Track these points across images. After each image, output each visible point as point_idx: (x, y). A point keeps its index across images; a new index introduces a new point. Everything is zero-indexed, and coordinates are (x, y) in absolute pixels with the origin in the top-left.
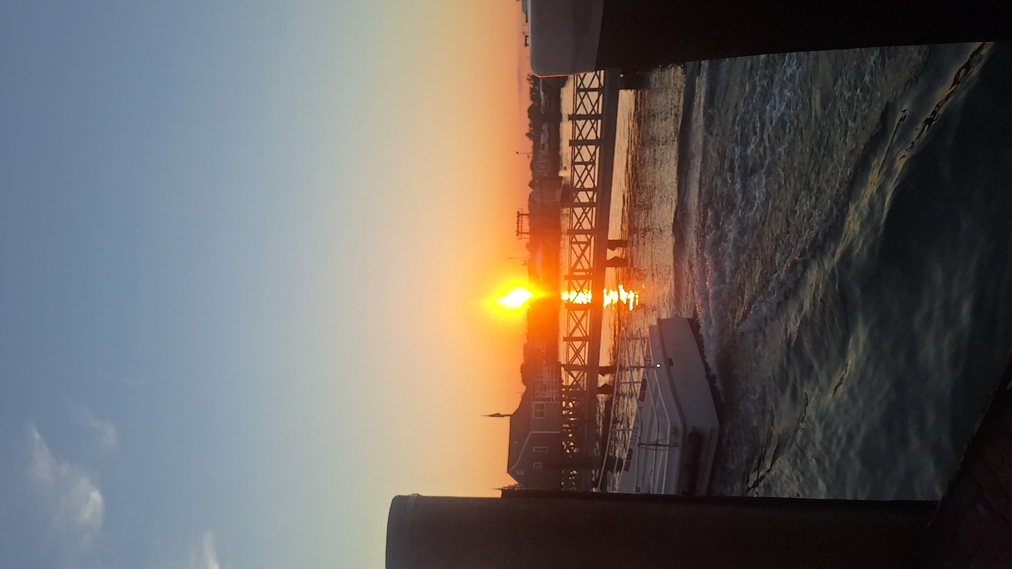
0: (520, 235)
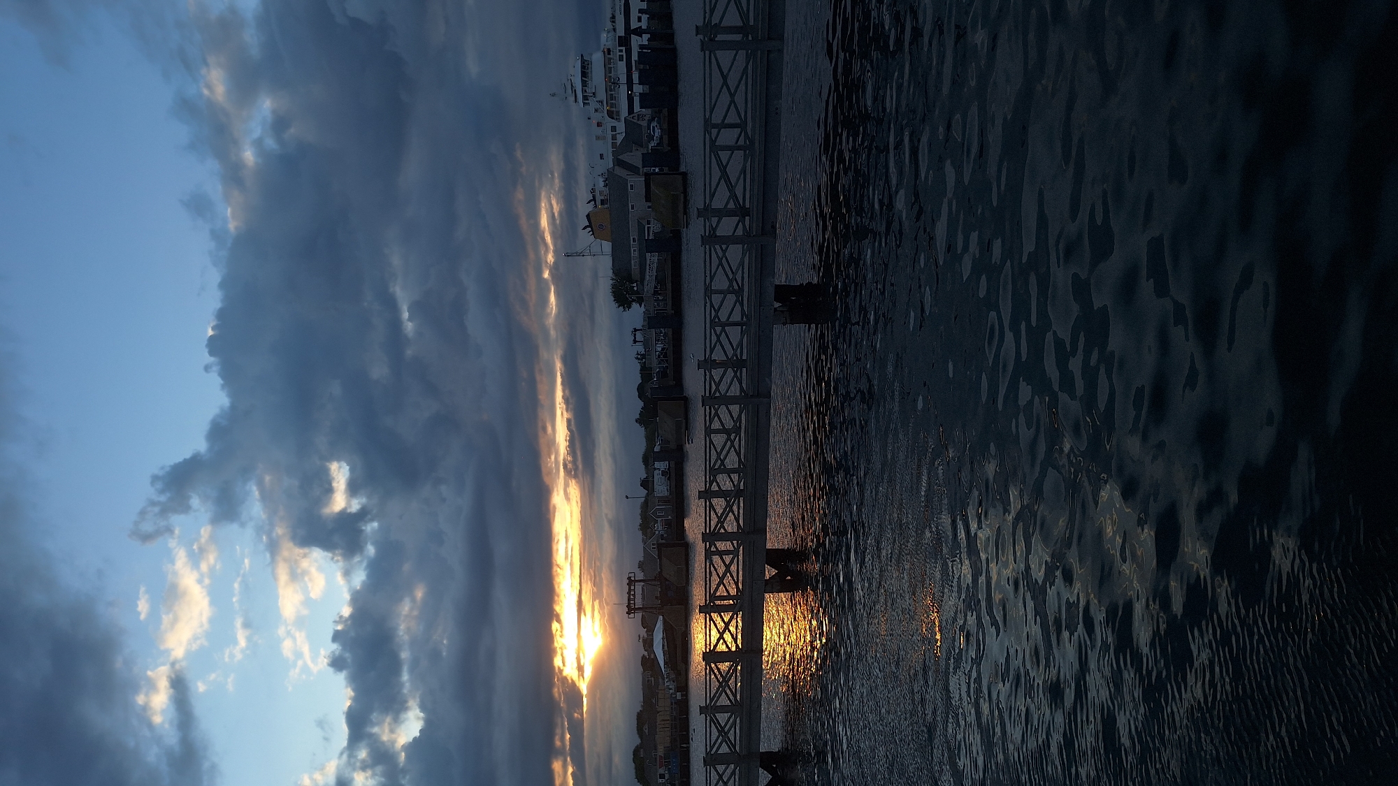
0: (633, 612)
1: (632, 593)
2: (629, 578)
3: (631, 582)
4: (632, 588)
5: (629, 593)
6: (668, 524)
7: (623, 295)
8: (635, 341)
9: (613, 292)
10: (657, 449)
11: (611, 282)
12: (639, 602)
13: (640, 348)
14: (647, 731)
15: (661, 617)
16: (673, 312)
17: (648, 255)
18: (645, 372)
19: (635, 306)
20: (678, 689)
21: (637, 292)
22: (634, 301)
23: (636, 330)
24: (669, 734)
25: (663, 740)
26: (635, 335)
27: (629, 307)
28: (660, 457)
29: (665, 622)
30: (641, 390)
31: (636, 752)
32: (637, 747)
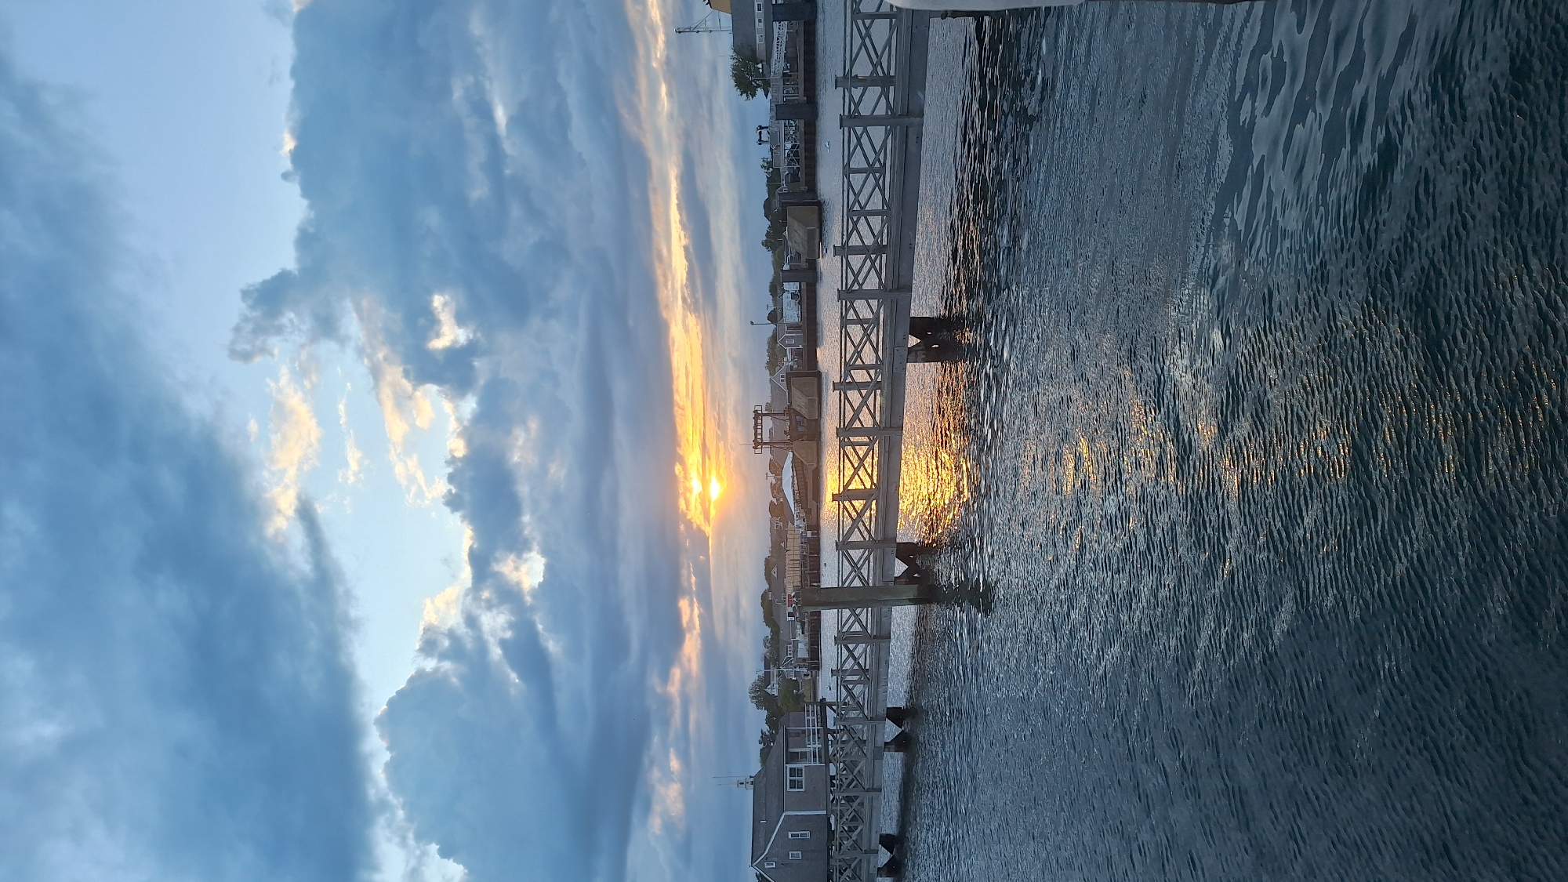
0: (760, 447)
1: (759, 427)
2: (756, 412)
3: (757, 416)
4: (759, 421)
5: (756, 428)
6: (797, 354)
7: (747, 78)
8: (761, 142)
9: (734, 75)
10: (786, 267)
11: (732, 62)
12: (766, 439)
13: (765, 151)
14: (775, 575)
15: (791, 454)
16: (805, 98)
17: (776, 25)
18: (773, 182)
19: (760, 92)
20: (808, 528)
21: (763, 74)
22: (758, 86)
23: (761, 128)
24: (799, 573)
25: (792, 582)
26: (760, 133)
27: (753, 95)
28: (790, 276)
29: (794, 460)
30: (767, 205)
31: (764, 596)
32: (765, 592)
